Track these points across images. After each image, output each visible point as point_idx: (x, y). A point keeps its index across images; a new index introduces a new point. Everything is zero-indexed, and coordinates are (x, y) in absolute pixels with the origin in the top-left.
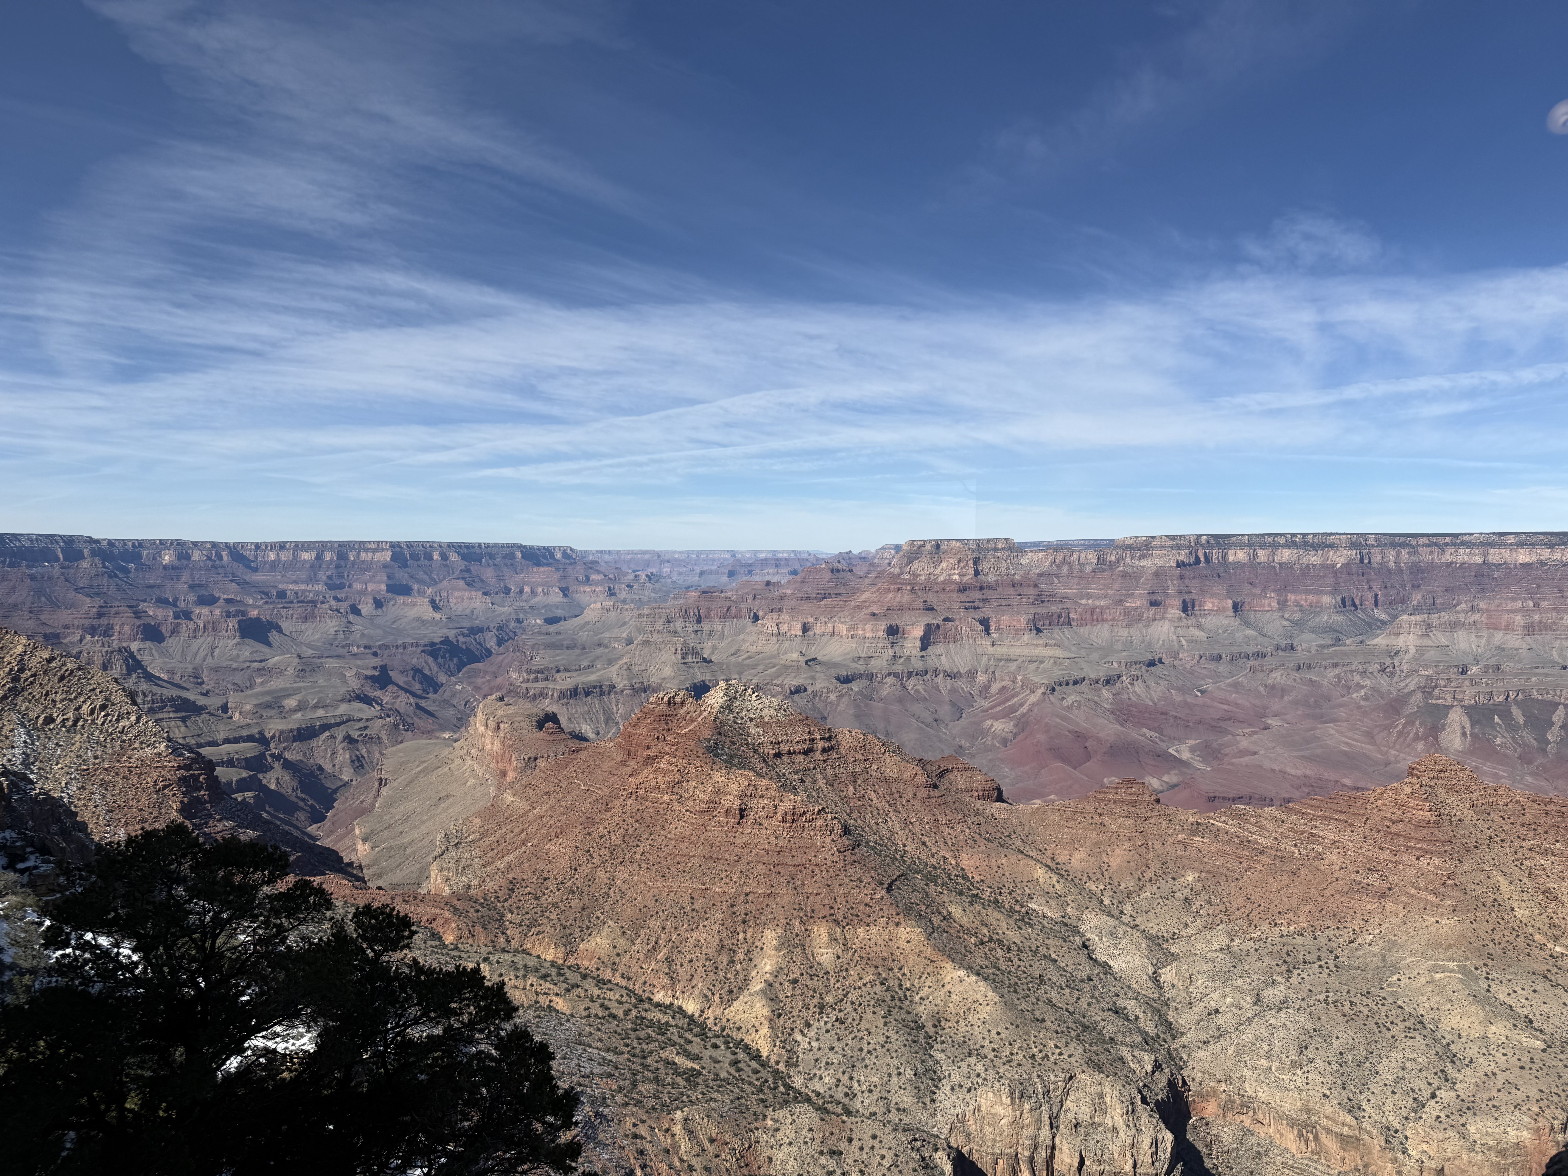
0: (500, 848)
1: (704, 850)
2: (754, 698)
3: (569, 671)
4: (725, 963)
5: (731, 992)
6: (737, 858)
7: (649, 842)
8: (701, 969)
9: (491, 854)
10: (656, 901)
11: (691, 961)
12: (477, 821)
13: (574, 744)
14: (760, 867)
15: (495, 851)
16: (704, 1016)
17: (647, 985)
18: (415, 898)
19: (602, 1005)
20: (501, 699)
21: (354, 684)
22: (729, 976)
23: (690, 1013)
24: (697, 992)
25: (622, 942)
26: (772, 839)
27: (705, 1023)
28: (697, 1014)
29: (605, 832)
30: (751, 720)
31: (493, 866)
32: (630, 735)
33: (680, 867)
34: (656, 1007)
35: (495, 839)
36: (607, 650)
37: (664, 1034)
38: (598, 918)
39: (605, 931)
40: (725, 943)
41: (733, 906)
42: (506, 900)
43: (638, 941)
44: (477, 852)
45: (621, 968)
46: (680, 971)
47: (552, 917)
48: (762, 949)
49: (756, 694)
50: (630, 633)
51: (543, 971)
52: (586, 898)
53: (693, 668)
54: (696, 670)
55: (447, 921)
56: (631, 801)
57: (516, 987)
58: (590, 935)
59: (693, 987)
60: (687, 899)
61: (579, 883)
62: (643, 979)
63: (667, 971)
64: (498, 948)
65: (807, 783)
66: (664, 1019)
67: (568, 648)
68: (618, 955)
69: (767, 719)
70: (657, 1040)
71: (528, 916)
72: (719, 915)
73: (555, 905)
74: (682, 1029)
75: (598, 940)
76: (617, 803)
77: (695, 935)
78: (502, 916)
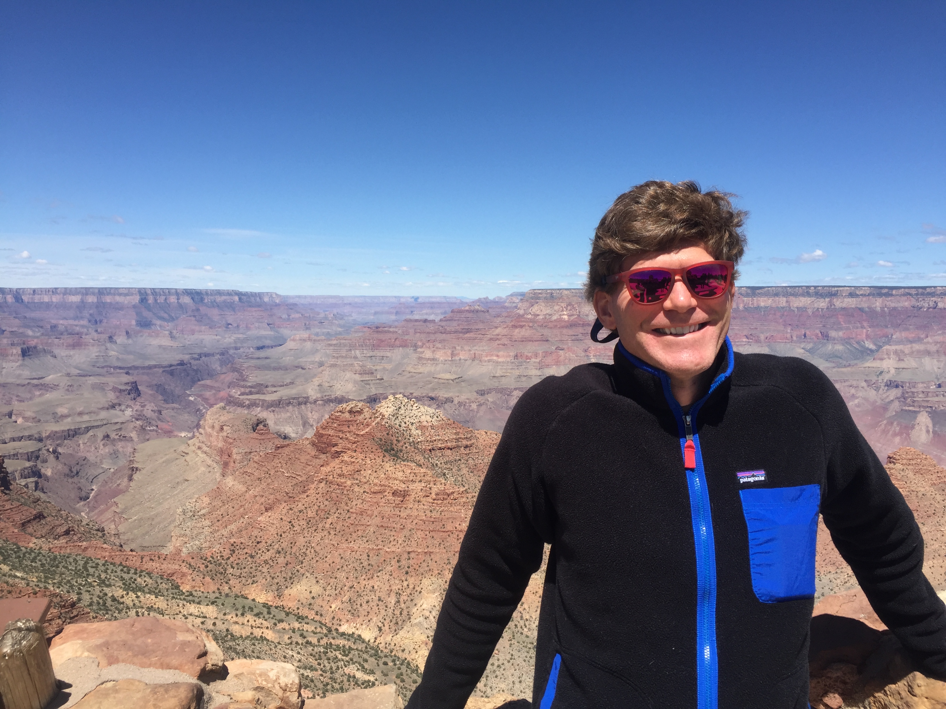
0: (224, 519)
1: (377, 521)
2: (414, 408)
3: (275, 387)
4: (393, 602)
5: (397, 623)
6: (402, 527)
7: (336, 515)
8: (375, 608)
9: (217, 524)
10: (342, 558)
11: (367, 602)
12: (206, 500)
13: (279, 442)
14: (419, 533)
15: (221, 522)
16: (378, 641)
17: (336, 619)
18: (159, 558)
19: (301, 635)
20: (224, 408)
21: (111, 396)
22: (395, 613)
23: (367, 640)
24: (372, 624)
25: (316, 589)
26: (428, 512)
27: (378, 647)
28: (372, 641)
29: (303, 508)
30: (412, 424)
31: (219, 533)
32: (321, 436)
33: (360, 533)
34: (341, 636)
35: (220, 513)
36: (304, 371)
37: (347, 656)
38: (298, 571)
39: (304, 581)
40: (394, 588)
41: (398, 561)
42: (229, 558)
43: (329, 587)
44: (207, 523)
45: (316, 608)
46: (360, 609)
47: (263, 571)
48: (420, 592)
49: (416, 405)
50: (321, 358)
51: (256, 611)
52: (288, 557)
53: (369, 384)
54: (372, 386)
55: (184, 575)
56: (322, 485)
57: (236, 623)
58: (292, 583)
59: (369, 621)
60: (365, 556)
61: (284, 545)
62: (332, 615)
63: (350, 609)
64: (223, 594)
65: (454, 470)
66: (348, 644)
67: (275, 369)
68: (313, 598)
69: (425, 424)
70: (343, 660)
71: (245, 570)
72: (389, 568)
73: (266, 562)
74: (361, 651)
75: (299, 587)
76: (313, 486)
77: (371, 583)
78: (225, 570)
